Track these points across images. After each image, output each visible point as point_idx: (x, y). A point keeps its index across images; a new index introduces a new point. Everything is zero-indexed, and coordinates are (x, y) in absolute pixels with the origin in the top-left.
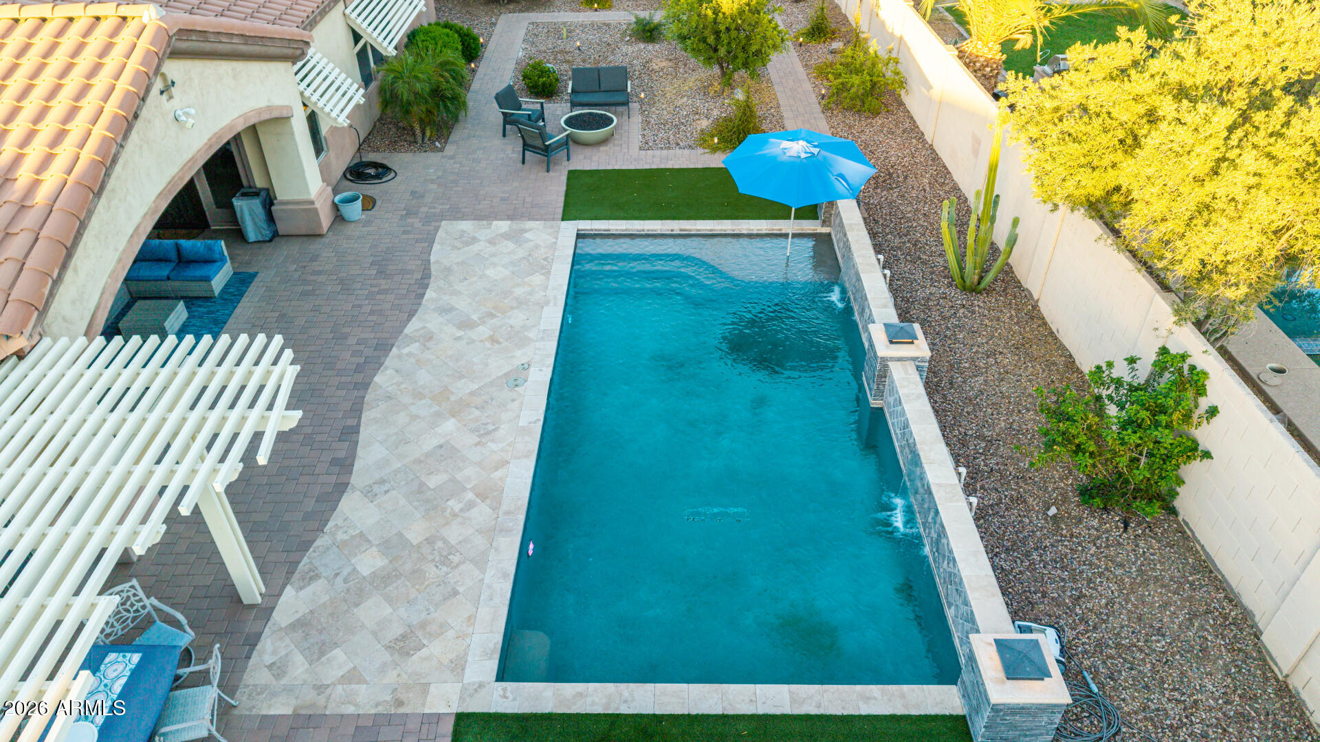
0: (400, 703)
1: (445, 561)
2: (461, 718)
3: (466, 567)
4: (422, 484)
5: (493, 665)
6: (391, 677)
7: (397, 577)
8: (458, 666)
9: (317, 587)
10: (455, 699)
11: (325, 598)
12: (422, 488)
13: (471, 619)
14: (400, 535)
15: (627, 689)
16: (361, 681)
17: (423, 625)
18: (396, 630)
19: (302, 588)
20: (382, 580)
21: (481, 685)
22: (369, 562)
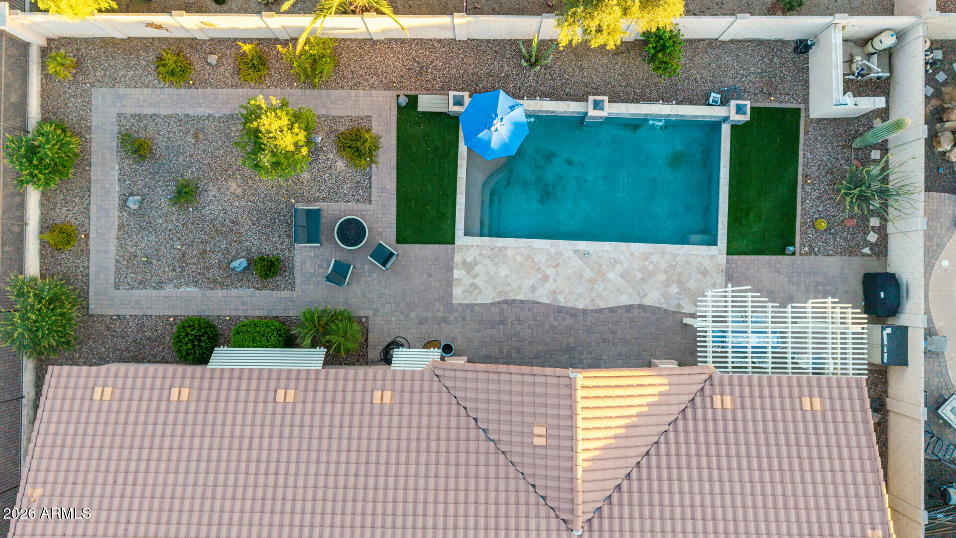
0: (723, 270)
1: (674, 267)
2: (727, 254)
3: (677, 260)
4: (641, 280)
5: (713, 247)
6: (715, 275)
7: (680, 279)
8: (712, 257)
9: (682, 303)
10: (722, 256)
11: (687, 300)
12: (643, 279)
13: (697, 256)
14: (662, 283)
15: (720, 211)
16: (715, 282)
17: (698, 269)
18: (700, 276)
19: (683, 308)
20: (680, 283)
21: (719, 250)
22: (674, 289)
